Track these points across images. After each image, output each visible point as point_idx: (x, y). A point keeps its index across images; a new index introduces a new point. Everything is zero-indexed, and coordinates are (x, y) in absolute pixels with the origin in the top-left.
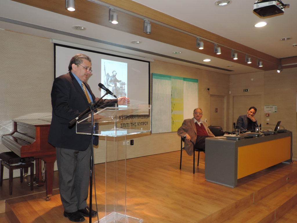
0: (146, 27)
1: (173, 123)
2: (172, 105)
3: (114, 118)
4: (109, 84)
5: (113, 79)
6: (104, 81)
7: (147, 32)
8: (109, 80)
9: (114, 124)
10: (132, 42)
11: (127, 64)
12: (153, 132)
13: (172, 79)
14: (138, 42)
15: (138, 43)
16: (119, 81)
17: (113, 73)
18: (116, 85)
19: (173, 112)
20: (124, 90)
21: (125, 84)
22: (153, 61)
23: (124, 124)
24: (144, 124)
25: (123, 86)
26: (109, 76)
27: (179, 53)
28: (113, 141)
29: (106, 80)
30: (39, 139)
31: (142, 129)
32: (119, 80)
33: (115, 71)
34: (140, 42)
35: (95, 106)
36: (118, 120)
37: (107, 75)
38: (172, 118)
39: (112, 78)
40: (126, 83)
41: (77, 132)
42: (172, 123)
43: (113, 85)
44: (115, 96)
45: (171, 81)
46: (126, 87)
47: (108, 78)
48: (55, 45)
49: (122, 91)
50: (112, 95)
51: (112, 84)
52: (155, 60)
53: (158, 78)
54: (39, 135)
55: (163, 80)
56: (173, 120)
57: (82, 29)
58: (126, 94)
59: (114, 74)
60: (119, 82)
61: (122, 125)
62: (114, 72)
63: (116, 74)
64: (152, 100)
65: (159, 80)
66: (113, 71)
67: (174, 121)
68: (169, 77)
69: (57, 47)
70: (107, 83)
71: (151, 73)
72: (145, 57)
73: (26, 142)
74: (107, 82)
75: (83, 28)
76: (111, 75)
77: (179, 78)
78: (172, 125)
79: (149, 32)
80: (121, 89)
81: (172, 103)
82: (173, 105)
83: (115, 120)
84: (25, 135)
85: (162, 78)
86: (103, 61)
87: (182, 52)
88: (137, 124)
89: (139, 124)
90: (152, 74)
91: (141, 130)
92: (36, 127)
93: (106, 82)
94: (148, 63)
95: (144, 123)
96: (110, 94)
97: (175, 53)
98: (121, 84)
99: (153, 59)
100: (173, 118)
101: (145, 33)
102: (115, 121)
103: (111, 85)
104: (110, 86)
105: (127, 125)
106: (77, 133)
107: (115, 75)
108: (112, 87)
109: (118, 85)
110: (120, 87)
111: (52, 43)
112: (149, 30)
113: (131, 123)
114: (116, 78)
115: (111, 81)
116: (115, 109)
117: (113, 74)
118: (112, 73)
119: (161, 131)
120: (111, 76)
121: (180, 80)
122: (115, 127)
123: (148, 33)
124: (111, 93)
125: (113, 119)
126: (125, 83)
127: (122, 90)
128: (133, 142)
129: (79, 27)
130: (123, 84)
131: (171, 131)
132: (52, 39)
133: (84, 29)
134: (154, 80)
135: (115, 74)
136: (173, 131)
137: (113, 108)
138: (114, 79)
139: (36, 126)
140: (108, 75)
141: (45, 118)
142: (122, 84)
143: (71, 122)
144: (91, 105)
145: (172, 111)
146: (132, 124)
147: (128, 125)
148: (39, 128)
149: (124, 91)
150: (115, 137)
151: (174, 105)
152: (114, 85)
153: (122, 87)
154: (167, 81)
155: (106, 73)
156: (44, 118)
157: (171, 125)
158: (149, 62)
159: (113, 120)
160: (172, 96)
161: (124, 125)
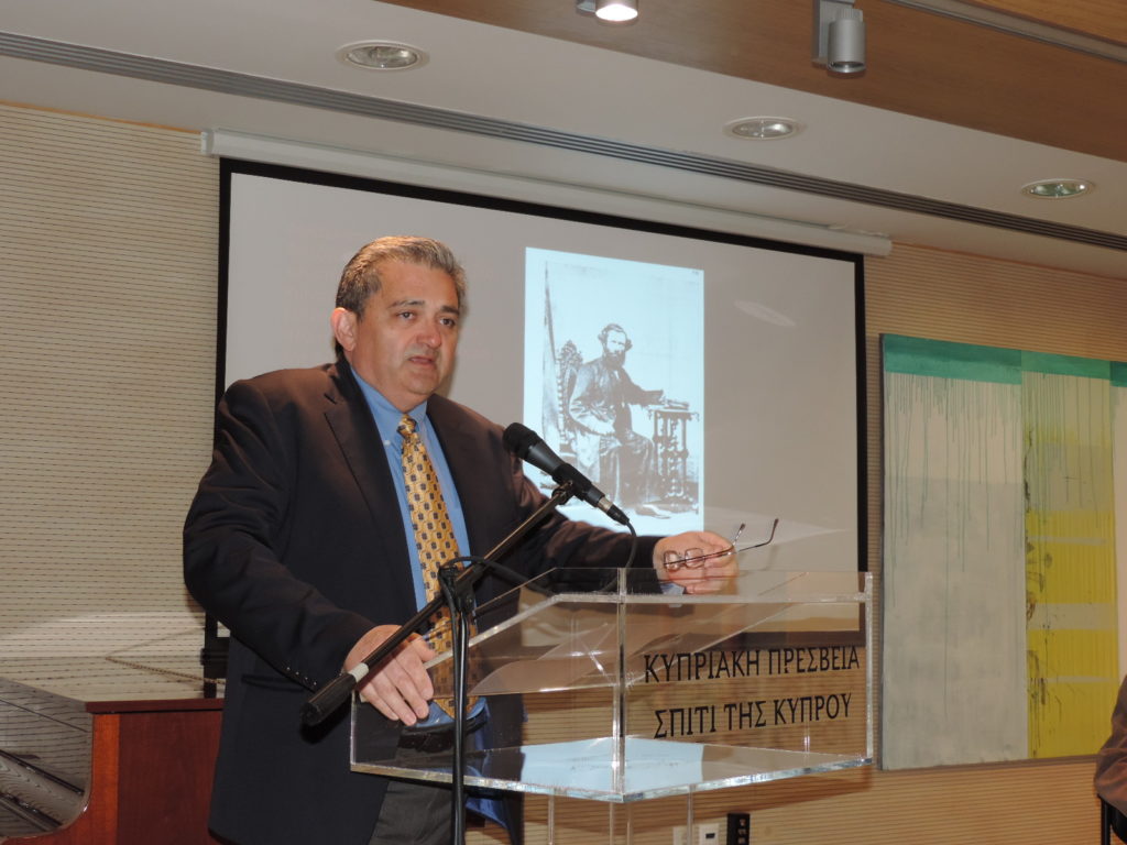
0: (832, 29)
1: (1039, 692)
2: (1029, 562)
3: (607, 667)
4: (575, 416)
5: (603, 381)
6: (546, 397)
7: (841, 65)
8: (578, 391)
9: (610, 702)
10: (737, 130)
11: (701, 273)
12: (888, 764)
13: (1025, 375)
14: (777, 127)
15: (777, 133)
16: (646, 398)
17: (603, 339)
18: (623, 422)
19: (1038, 612)
20: (684, 454)
21: (686, 417)
22: (885, 247)
23: (682, 710)
24: (823, 712)
25: (678, 432)
26: (580, 360)
27: (1073, 189)
28: (600, 828)
29: (556, 388)
30: (111, 797)
31: (807, 741)
32: (646, 386)
33: (619, 329)
34: (789, 127)
35: (477, 585)
36: (634, 680)
37: (564, 354)
38: (1030, 653)
39: (600, 373)
40: (697, 405)
41: (358, 760)
42: (1034, 696)
43: (607, 427)
44: (615, 514)
45: (1017, 388)
46: (694, 438)
47: (573, 379)
48: (229, 166)
49: (665, 465)
50: (595, 504)
51: (600, 418)
52: (897, 241)
53: (922, 370)
54: (111, 770)
55: (959, 382)
56: (1042, 667)
57: (403, 63)
58: (696, 485)
59: (613, 347)
60: (644, 404)
61: (665, 717)
62: (612, 335)
63: (628, 345)
64: (882, 524)
65: (931, 379)
66: (608, 329)
67: (1050, 682)
68: (1007, 359)
69: (237, 179)
70: (565, 412)
71: (872, 332)
72: (826, 226)
73: (28, 810)
74: (565, 405)
75: (405, 54)
76: (591, 351)
77: (1082, 366)
78: (1033, 708)
79: (853, 64)
80: (660, 451)
81: (1029, 547)
82: (1038, 560)
83: (613, 679)
84: (23, 764)
85: (954, 365)
86: (538, 261)
87: (1091, 185)
88: (768, 710)
89: (786, 711)
90: (882, 336)
91: (801, 747)
92: (94, 713)
93: (557, 403)
94: (851, 266)
95: (819, 702)
96: (582, 497)
97: (1040, 189)
98: (658, 415)
99: (890, 238)
100: (1041, 657)
101: (822, 67)
102: (614, 685)
103: (590, 421)
104: (584, 430)
105: (696, 717)
106: (355, 766)
107: (621, 357)
108: (595, 439)
109: (643, 422)
110: (656, 438)
111: (212, 156)
112: (848, 49)
113: (730, 706)
114: (624, 375)
115: (591, 397)
116: (610, 609)
117: (606, 350)
118: (599, 343)
119: (947, 754)
120: (591, 364)
121: (1083, 381)
122: (616, 727)
123: (846, 70)
124: (590, 494)
125: (600, 667)
126: (691, 410)
127: (666, 455)
128: (747, 827)
129: (385, 49)
130: (675, 417)
131: (1025, 755)
132: (210, 132)
133: (415, 58)
134: (893, 381)
135: (621, 348)
136: (1041, 755)
137: (599, 598)
138: (612, 378)
139: (97, 709)
140: (570, 355)
141: (153, 650)
142: (665, 416)
143: (321, 699)
144: (453, 577)
145: (1031, 608)
146: (735, 713)
147: (707, 716)
148: (111, 724)
149: (684, 467)
150: (617, 805)
151: (1048, 558)
152: (612, 422)
153: (667, 440)
154: (988, 388)
155: (560, 345)
156: (143, 651)
157: (1026, 708)
158: (857, 259)
159: (603, 680)
160: (1032, 497)
161: (678, 716)
